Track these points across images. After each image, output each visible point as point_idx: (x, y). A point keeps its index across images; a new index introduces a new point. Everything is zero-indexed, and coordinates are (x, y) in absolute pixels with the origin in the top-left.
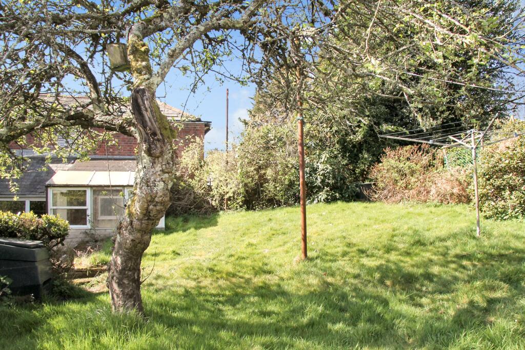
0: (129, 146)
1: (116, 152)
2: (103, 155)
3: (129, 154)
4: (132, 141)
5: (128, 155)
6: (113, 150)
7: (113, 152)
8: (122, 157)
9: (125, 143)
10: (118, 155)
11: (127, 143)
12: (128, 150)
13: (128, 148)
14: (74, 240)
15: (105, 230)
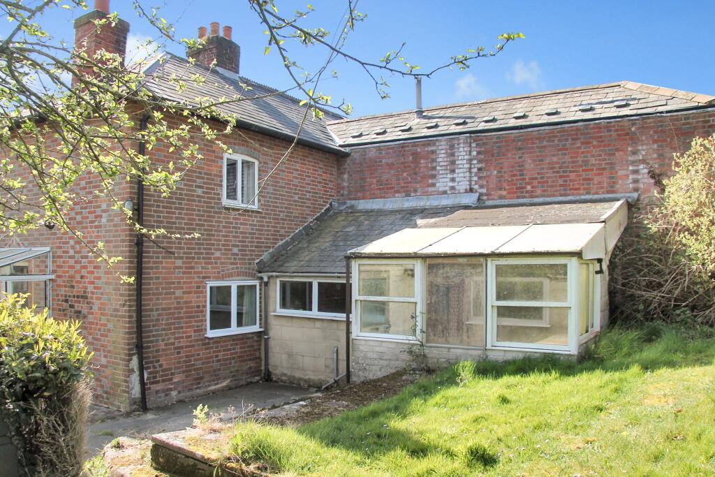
0: (561, 177)
1: (539, 192)
2: (513, 198)
3: (562, 192)
4: (568, 167)
5: (561, 195)
6: (532, 187)
7: (532, 192)
8: (548, 199)
9: (554, 172)
10: (542, 196)
11: (558, 172)
12: (561, 185)
13: (561, 182)
14: (392, 363)
15: (449, 348)
